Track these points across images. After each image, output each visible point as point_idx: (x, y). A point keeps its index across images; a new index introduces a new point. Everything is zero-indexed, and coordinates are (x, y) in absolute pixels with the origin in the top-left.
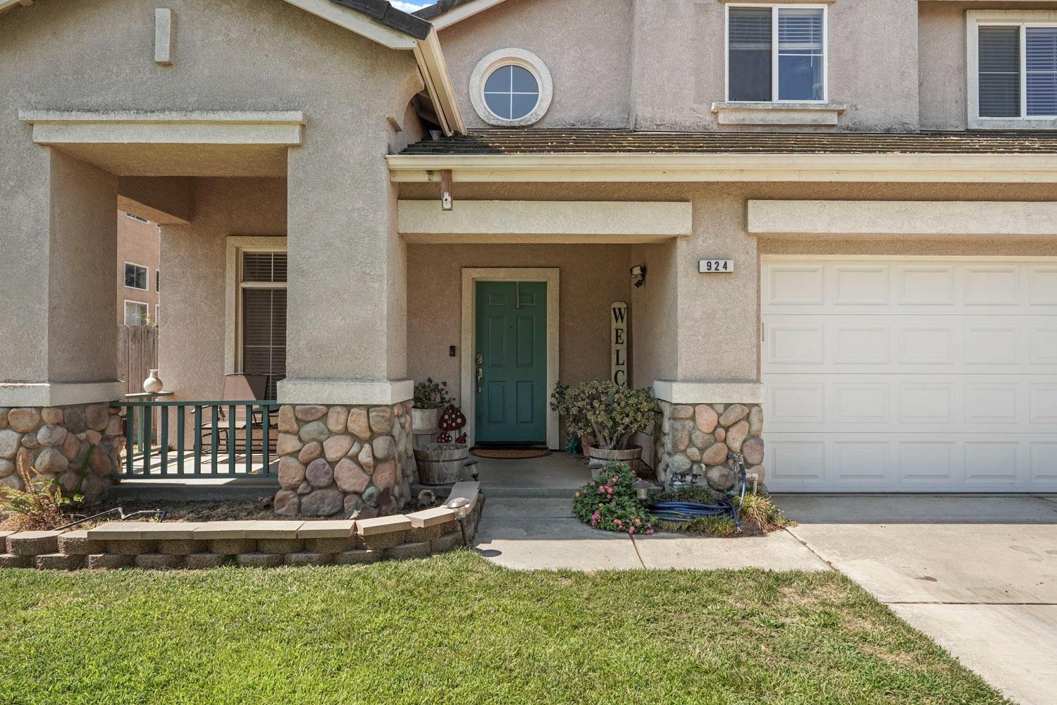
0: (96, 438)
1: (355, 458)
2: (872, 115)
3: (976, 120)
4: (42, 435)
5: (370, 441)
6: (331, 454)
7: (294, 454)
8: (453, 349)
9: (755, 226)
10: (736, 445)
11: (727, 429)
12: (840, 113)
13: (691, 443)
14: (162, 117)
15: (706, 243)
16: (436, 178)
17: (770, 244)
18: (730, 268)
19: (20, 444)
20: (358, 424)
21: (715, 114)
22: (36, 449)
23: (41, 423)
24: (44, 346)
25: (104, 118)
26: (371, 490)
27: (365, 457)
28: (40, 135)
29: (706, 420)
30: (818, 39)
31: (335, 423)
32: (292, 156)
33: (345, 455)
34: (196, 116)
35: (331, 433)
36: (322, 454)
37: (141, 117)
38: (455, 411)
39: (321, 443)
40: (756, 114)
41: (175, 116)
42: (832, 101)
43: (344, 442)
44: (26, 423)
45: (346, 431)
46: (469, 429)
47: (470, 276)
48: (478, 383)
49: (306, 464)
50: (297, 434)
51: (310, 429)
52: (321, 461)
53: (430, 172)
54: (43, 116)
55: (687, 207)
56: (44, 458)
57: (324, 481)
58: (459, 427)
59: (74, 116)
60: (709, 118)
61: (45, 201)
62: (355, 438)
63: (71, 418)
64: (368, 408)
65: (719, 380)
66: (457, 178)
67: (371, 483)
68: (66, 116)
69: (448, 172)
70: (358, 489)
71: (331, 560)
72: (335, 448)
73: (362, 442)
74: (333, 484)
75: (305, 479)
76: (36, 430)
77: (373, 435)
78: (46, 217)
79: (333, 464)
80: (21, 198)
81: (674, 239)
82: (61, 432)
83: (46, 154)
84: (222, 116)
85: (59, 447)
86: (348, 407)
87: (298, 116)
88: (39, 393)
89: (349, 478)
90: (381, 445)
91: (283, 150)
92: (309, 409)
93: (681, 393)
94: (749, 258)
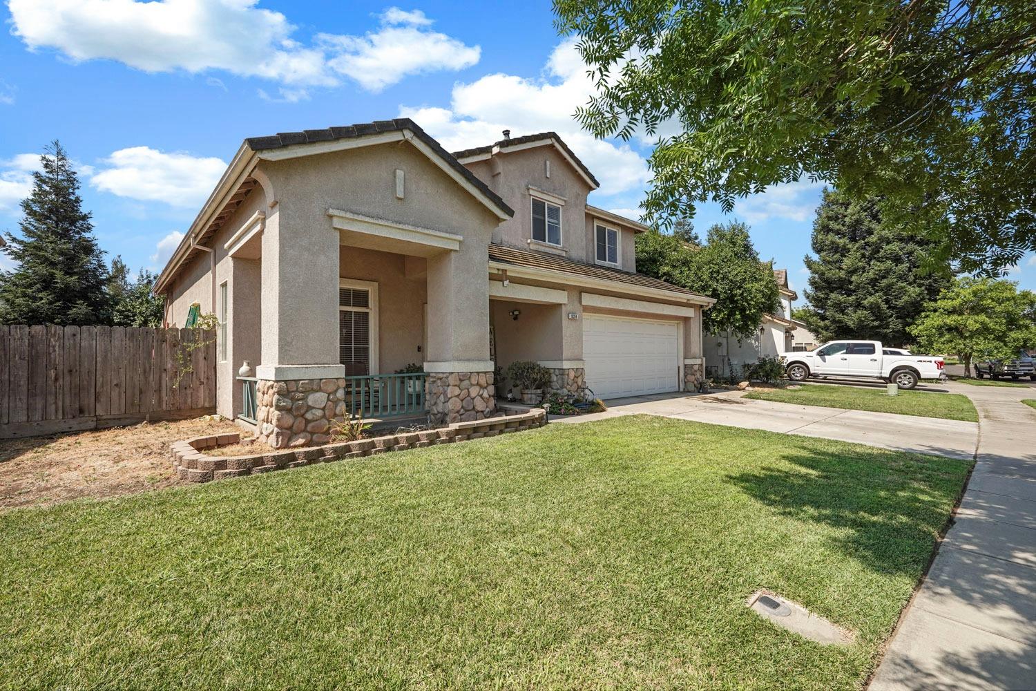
1: (481, 396)
2: (573, 254)
3: (596, 261)
5: (487, 387)
6: (473, 395)
7: (459, 396)
10: (580, 385)
11: (577, 378)
14: (404, 227)
16: (500, 272)
18: (577, 317)
19: (328, 400)
20: (481, 380)
22: (336, 402)
23: (338, 388)
24: (337, 343)
25: (376, 222)
26: (488, 409)
27: (485, 395)
28: (337, 223)
30: (558, 219)
31: (474, 381)
32: (453, 255)
33: (478, 395)
35: (472, 385)
36: (469, 396)
37: (394, 225)
39: (468, 389)
42: (563, 247)
43: (477, 388)
44: (331, 388)
45: (478, 384)
49: (462, 400)
50: (459, 386)
51: (466, 383)
52: (469, 398)
53: (498, 269)
54: (343, 214)
57: (471, 407)
59: (360, 218)
61: (337, 261)
62: (481, 387)
64: (485, 373)
65: (572, 360)
66: (508, 274)
67: (487, 407)
68: (356, 217)
70: (483, 409)
72: (474, 391)
73: (484, 388)
74: (476, 411)
75: (462, 407)
76: (336, 391)
77: (488, 385)
79: (473, 399)
80: (322, 258)
81: (561, 304)
83: (337, 234)
84: (430, 232)
86: (478, 373)
87: (461, 238)
88: (338, 370)
89: (480, 405)
90: (491, 389)
92: (465, 374)
93: (565, 365)
94: (580, 314)
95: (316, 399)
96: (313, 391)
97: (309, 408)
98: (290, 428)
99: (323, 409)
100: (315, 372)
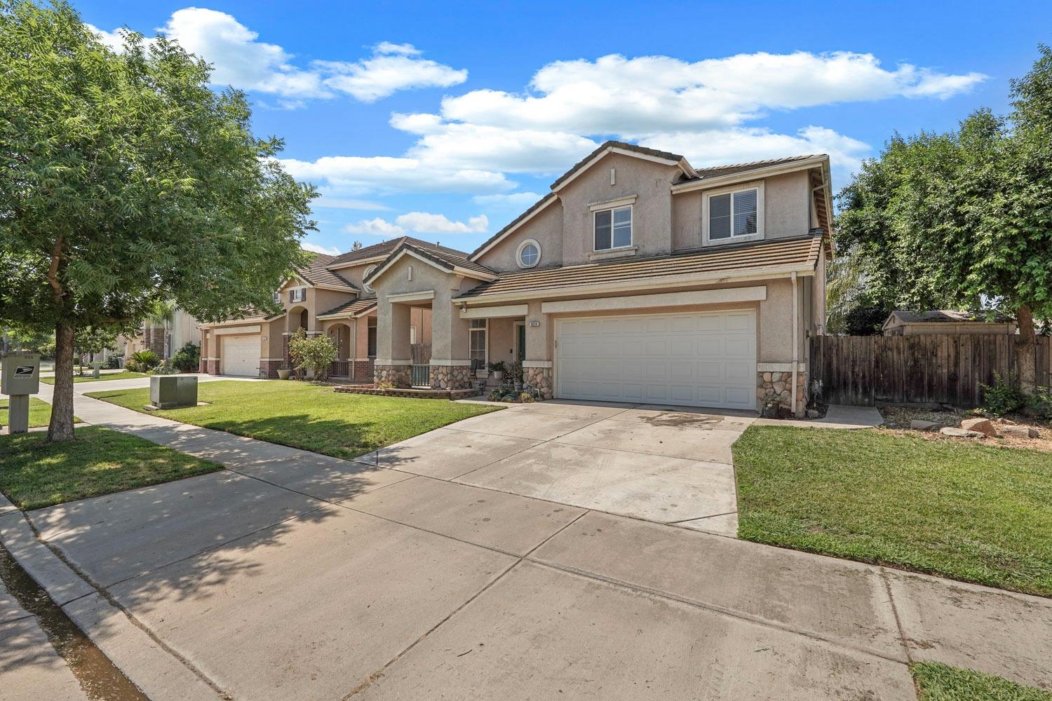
0: (404, 374)
2: (650, 249)
3: (707, 241)
7: (433, 378)
8: (511, 351)
9: (544, 311)
11: (537, 375)
12: (636, 250)
15: (532, 317)
16: (463, 304)
17: (551, 316)
18: (538, 324)
20: (444, 371)
21: (589, 256)
22: (389, 375)
23: (390, 369)
24: (391, 351)
25: (400, 295)
28: (390, 300)
29: (531, 372)
30: (630, 220)
31: (440, 370)
32: (433, 301)
34: (414, 293)
37: (406, 294)
40: (604, 254)
41: (411, 294)
42: (634, 246)
43: (442, 375)
44: (388, 369)
45: (442, 373)
51: (436, 372)
53: (461, 302)
54: (391, 296)
55: (527, 306)
56: (391, 378)
57: (438, 385)
60: (588, 258)
62: (444, 374)
63: (397, 369)
64: (446, 367)
66: (468, 303)
69: (466, 302)
73: (445, 376)
74: (440, 386)
77: (448, 374)
78: (391, 320)
81: (525, 316)
82: (394, 372)
83: (391, 305)
84: (419, 293)
85: (394, 375)
87: (432, 291)
89: (442, 384)
90: (449, 376)
91: (431, 299)
92: (436, 367)
93: (525, 364)
94: (544, 321)
95: (385, 373)
96: (383, 370)
97: (382, 377)
98: (378, 384)
99: (386, 377)
100: (384, 363)
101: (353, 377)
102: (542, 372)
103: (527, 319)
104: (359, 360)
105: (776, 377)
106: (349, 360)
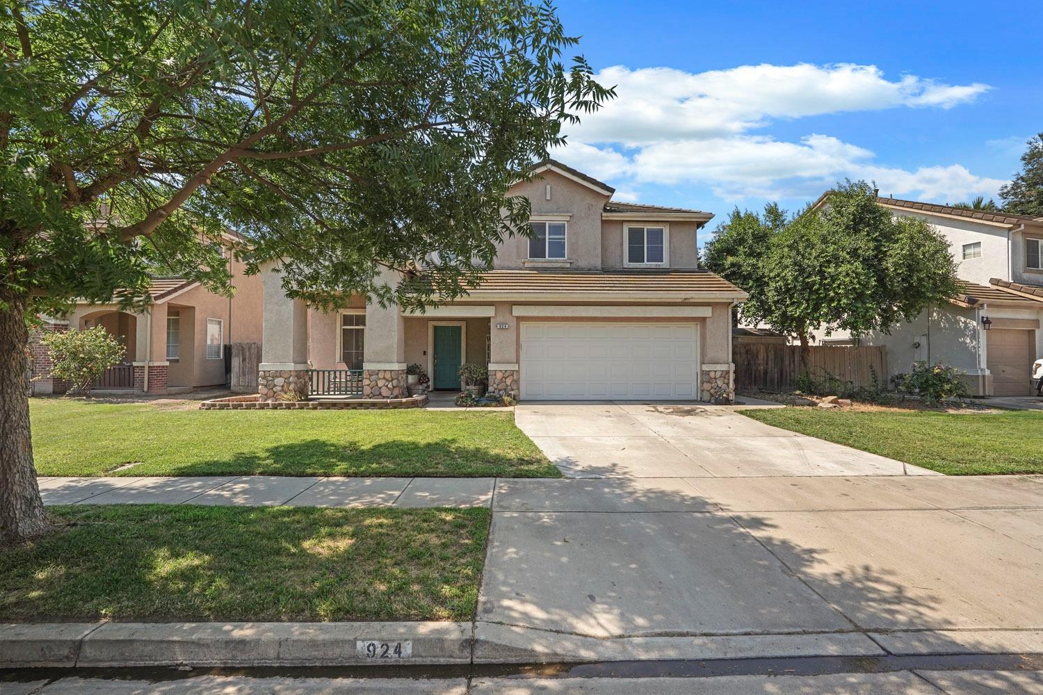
1: (387, 386)
2: (583, 263)
3: (627, 264)
4: (291, 379)
5: (392, 381)
6: (380, 385)
7: (368, 385)
8: (425, 352)
9: (515, 314)
10: (508, 383)
11: (506, 378)
12: (571, 263)
13: (494, 383)
15: (500, 319)
17: (519, 319)
18: (506, 327)
19: (285, 382)
20: (388, 376)
21: (524, 263)
22: (289, 384)
23: (291, 376)
24: (292, 352)
27: (390, 386)
29: (499, 375)
30: (564, 235)
31: (381, 375)
33: (384, 386)
35: (380, 379)
36: (377, 385)
38: (425, 376)
39: (377, 382)
40: (540, 263)
42: (568, 259)
43: (384, 381)
44: (287, 376)
45: (384, 378)
46: (431, 383)
47: (431, 324)
48: (435, 365)
49: (372, 388)
50: (369, 379)
51: (374, 377)
52: (376, 387)
55: (493, 308)
56: (291, 387)
57: (378, 393)
58: (427, 382)
60: (522, 264)
61: (292, 309)
62: (387, 380)
63: (298, 374)
64: (391, 371)
65: (503, 363)
67: (392, 394)
70: (388, 396)
71: (381, 408)
72: (381, 383)
73: (389, 381)
74: (380, 394)
75: (371, 393)
76: (289, 378)
77: (393, 379)
78: (292, 313)
79: (380, 388)
81: (489, 318)
82: (296, 379)
85: (296, 383)
86: (385, 371)
88: (291, 366)
89: (385, 392)
90: (395, 382)
92: (373, 371)
93: (491, 367)
94: (513, 323)
95: (279, 381)
96: (277, 377)
97: (275, 386)
98: (266, 395)
99: (283, 386)
100: (279, 367)
101: (146, 389)
102: (512, 375)
103: (492, 320)
104: (156, 364)
105: (718, 374)
106: (135, 364)
